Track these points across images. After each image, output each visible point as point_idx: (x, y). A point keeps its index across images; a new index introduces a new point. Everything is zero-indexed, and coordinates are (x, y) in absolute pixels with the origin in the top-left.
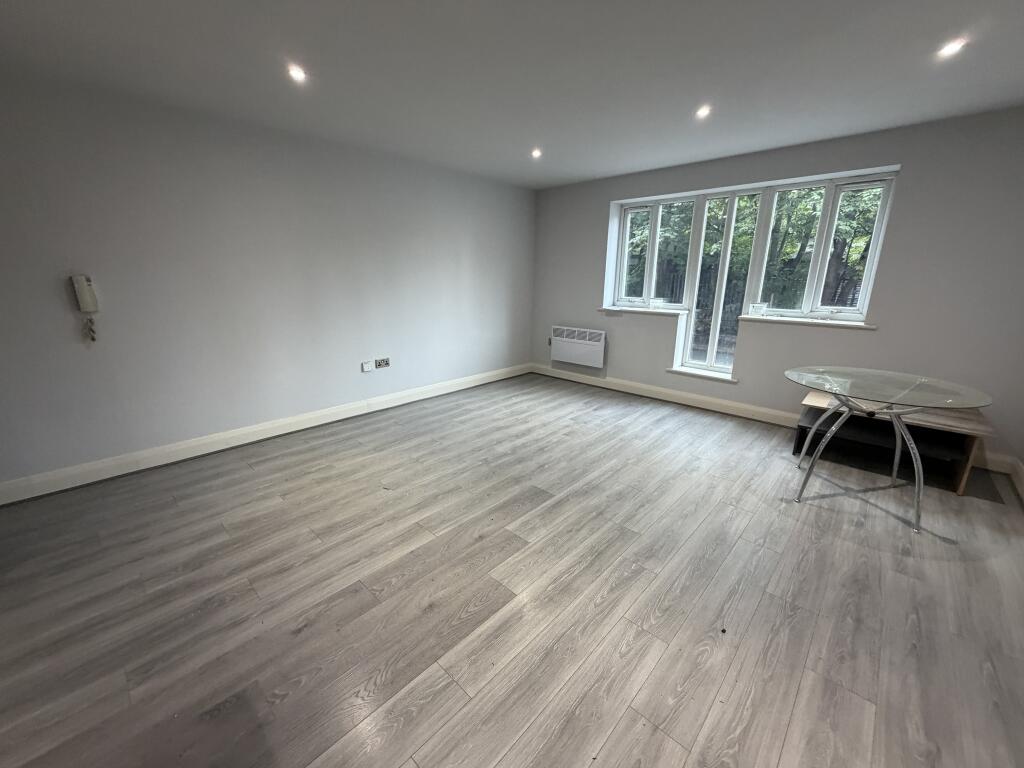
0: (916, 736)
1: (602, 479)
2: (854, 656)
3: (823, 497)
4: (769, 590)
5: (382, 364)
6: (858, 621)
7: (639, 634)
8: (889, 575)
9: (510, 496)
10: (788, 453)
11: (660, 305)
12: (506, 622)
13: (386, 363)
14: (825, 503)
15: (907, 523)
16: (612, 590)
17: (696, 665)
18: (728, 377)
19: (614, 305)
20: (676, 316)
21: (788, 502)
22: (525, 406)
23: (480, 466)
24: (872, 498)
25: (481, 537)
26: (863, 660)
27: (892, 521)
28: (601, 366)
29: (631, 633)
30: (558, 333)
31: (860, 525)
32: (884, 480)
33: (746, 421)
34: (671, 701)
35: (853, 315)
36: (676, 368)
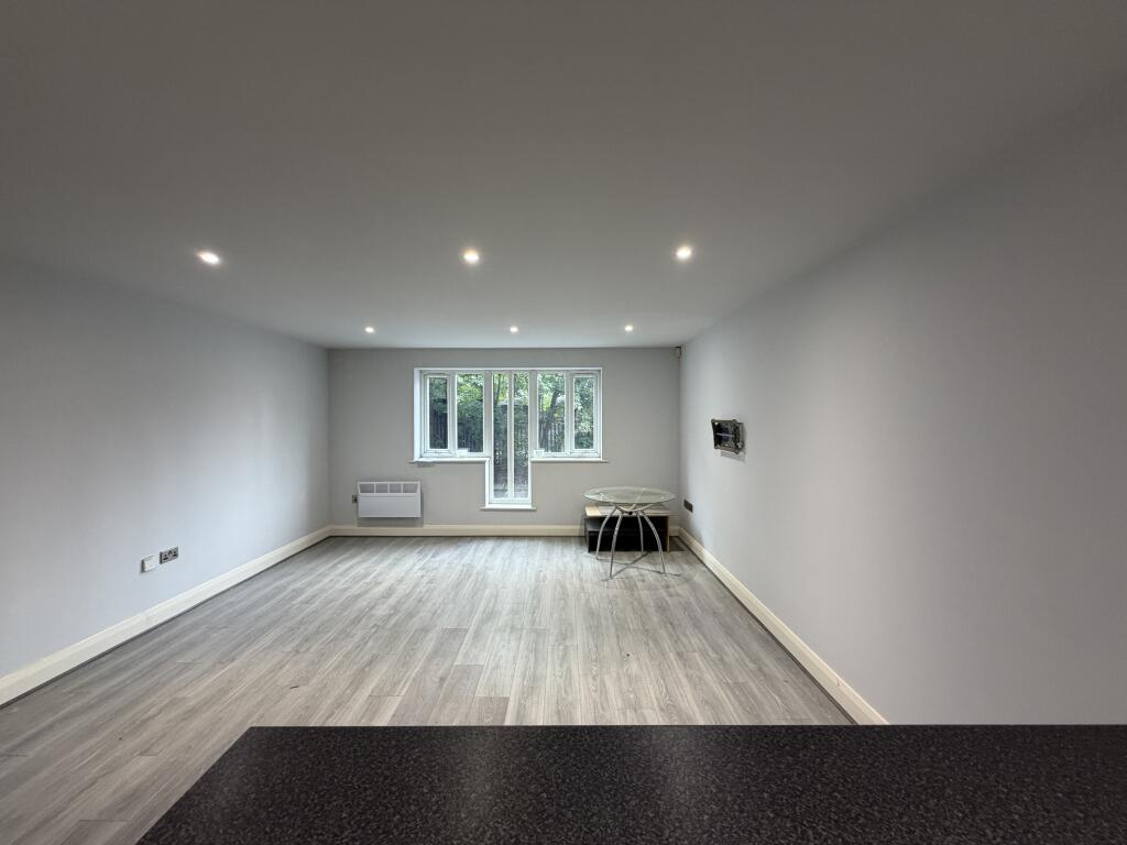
0: (713, 655)
1: (491, 605)
2: (679, 639)
3: (619, 572)
4: (631, 627)
5: (169, 556)
6: (671, 624)
7: (594, 678)
8: (668, 598)
9: (432, 643)
10: (586, 553)
11: (464, 454)
12: (518, 712)
13: (174, 554)
14: (622, 575)
15: (659, 572)
16: (561, 665)
17: (630, 677)
18: (529, 507)
19: (421, 457)
20: (483, 463)
21: (607, 580)
22: (360, 569)
23: (375, 632)
24: (638, 564)
25: (442, 680)
26: (683, 638)
27: (654, 574)
28: (419, 516)
29: (590, 679)
30: (365, 489)
31: (643, 581)
32: (638, 555)
33: (549, 538)
34: (632, 696)
35: (594, 453)
36: (488, 506)
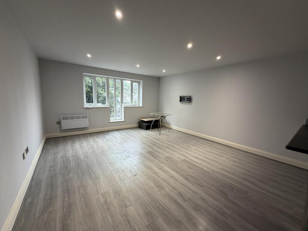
5: (27, 151)
18: (123, 120)
20: (109, 108)
28: (88, 126)
35: (138, 105)
36: (111, 121)
